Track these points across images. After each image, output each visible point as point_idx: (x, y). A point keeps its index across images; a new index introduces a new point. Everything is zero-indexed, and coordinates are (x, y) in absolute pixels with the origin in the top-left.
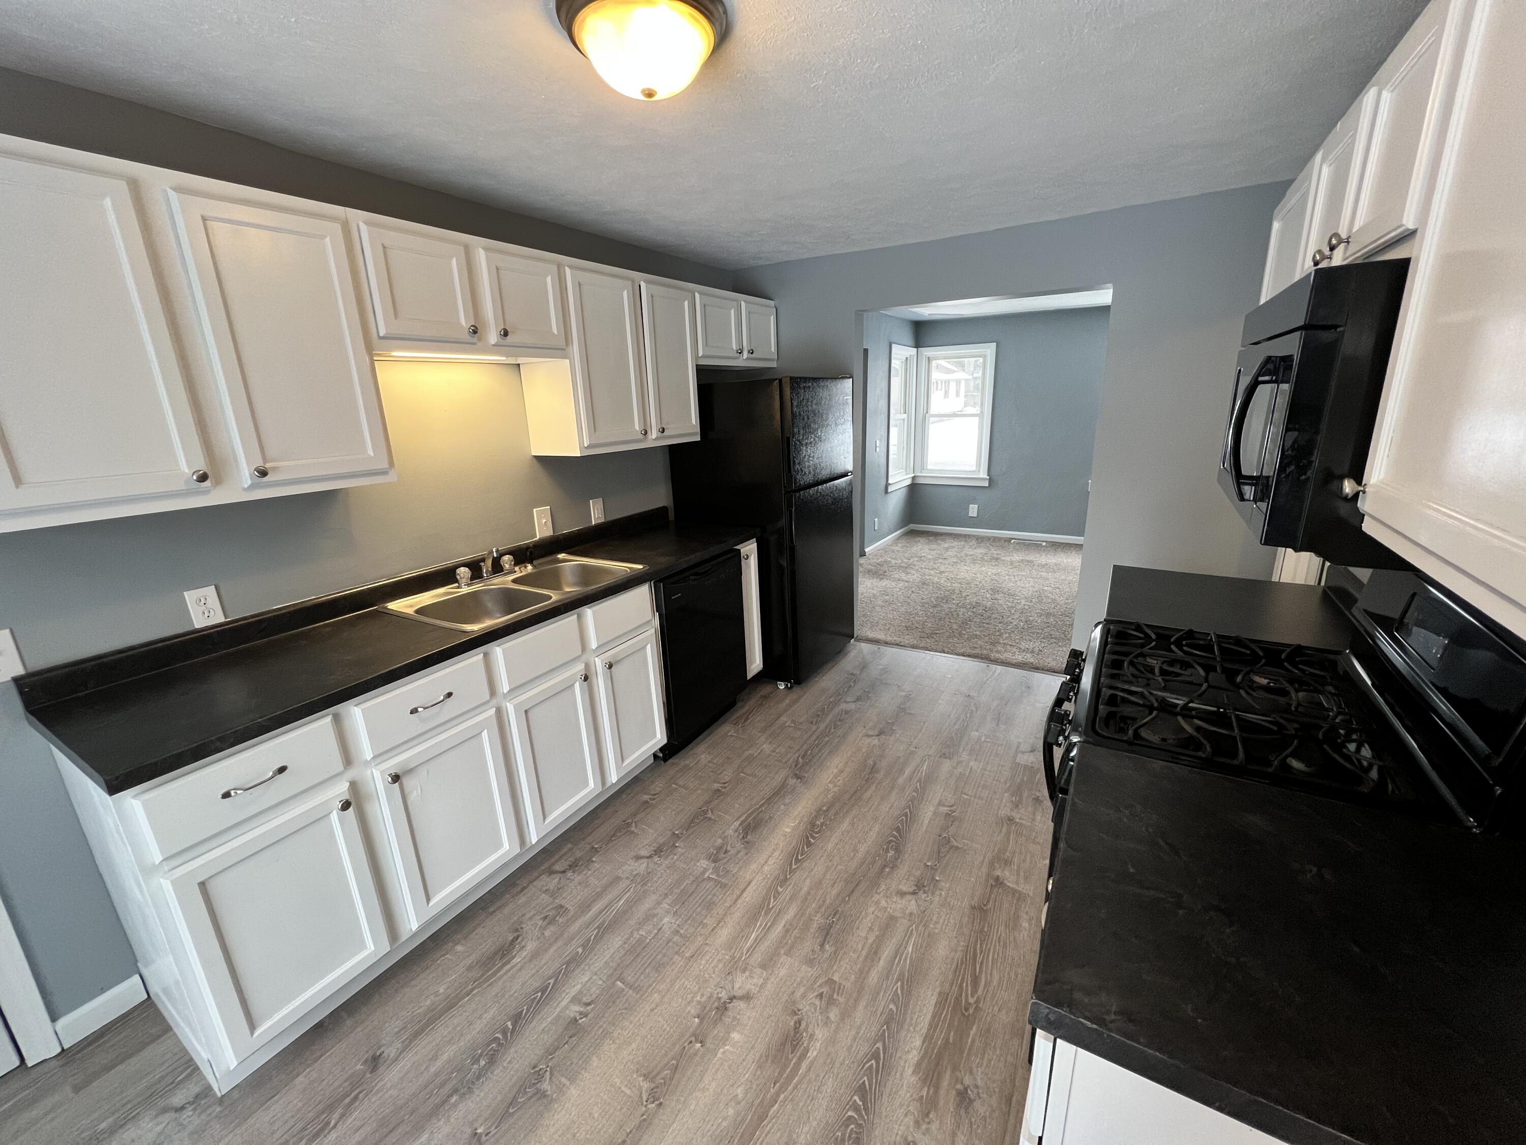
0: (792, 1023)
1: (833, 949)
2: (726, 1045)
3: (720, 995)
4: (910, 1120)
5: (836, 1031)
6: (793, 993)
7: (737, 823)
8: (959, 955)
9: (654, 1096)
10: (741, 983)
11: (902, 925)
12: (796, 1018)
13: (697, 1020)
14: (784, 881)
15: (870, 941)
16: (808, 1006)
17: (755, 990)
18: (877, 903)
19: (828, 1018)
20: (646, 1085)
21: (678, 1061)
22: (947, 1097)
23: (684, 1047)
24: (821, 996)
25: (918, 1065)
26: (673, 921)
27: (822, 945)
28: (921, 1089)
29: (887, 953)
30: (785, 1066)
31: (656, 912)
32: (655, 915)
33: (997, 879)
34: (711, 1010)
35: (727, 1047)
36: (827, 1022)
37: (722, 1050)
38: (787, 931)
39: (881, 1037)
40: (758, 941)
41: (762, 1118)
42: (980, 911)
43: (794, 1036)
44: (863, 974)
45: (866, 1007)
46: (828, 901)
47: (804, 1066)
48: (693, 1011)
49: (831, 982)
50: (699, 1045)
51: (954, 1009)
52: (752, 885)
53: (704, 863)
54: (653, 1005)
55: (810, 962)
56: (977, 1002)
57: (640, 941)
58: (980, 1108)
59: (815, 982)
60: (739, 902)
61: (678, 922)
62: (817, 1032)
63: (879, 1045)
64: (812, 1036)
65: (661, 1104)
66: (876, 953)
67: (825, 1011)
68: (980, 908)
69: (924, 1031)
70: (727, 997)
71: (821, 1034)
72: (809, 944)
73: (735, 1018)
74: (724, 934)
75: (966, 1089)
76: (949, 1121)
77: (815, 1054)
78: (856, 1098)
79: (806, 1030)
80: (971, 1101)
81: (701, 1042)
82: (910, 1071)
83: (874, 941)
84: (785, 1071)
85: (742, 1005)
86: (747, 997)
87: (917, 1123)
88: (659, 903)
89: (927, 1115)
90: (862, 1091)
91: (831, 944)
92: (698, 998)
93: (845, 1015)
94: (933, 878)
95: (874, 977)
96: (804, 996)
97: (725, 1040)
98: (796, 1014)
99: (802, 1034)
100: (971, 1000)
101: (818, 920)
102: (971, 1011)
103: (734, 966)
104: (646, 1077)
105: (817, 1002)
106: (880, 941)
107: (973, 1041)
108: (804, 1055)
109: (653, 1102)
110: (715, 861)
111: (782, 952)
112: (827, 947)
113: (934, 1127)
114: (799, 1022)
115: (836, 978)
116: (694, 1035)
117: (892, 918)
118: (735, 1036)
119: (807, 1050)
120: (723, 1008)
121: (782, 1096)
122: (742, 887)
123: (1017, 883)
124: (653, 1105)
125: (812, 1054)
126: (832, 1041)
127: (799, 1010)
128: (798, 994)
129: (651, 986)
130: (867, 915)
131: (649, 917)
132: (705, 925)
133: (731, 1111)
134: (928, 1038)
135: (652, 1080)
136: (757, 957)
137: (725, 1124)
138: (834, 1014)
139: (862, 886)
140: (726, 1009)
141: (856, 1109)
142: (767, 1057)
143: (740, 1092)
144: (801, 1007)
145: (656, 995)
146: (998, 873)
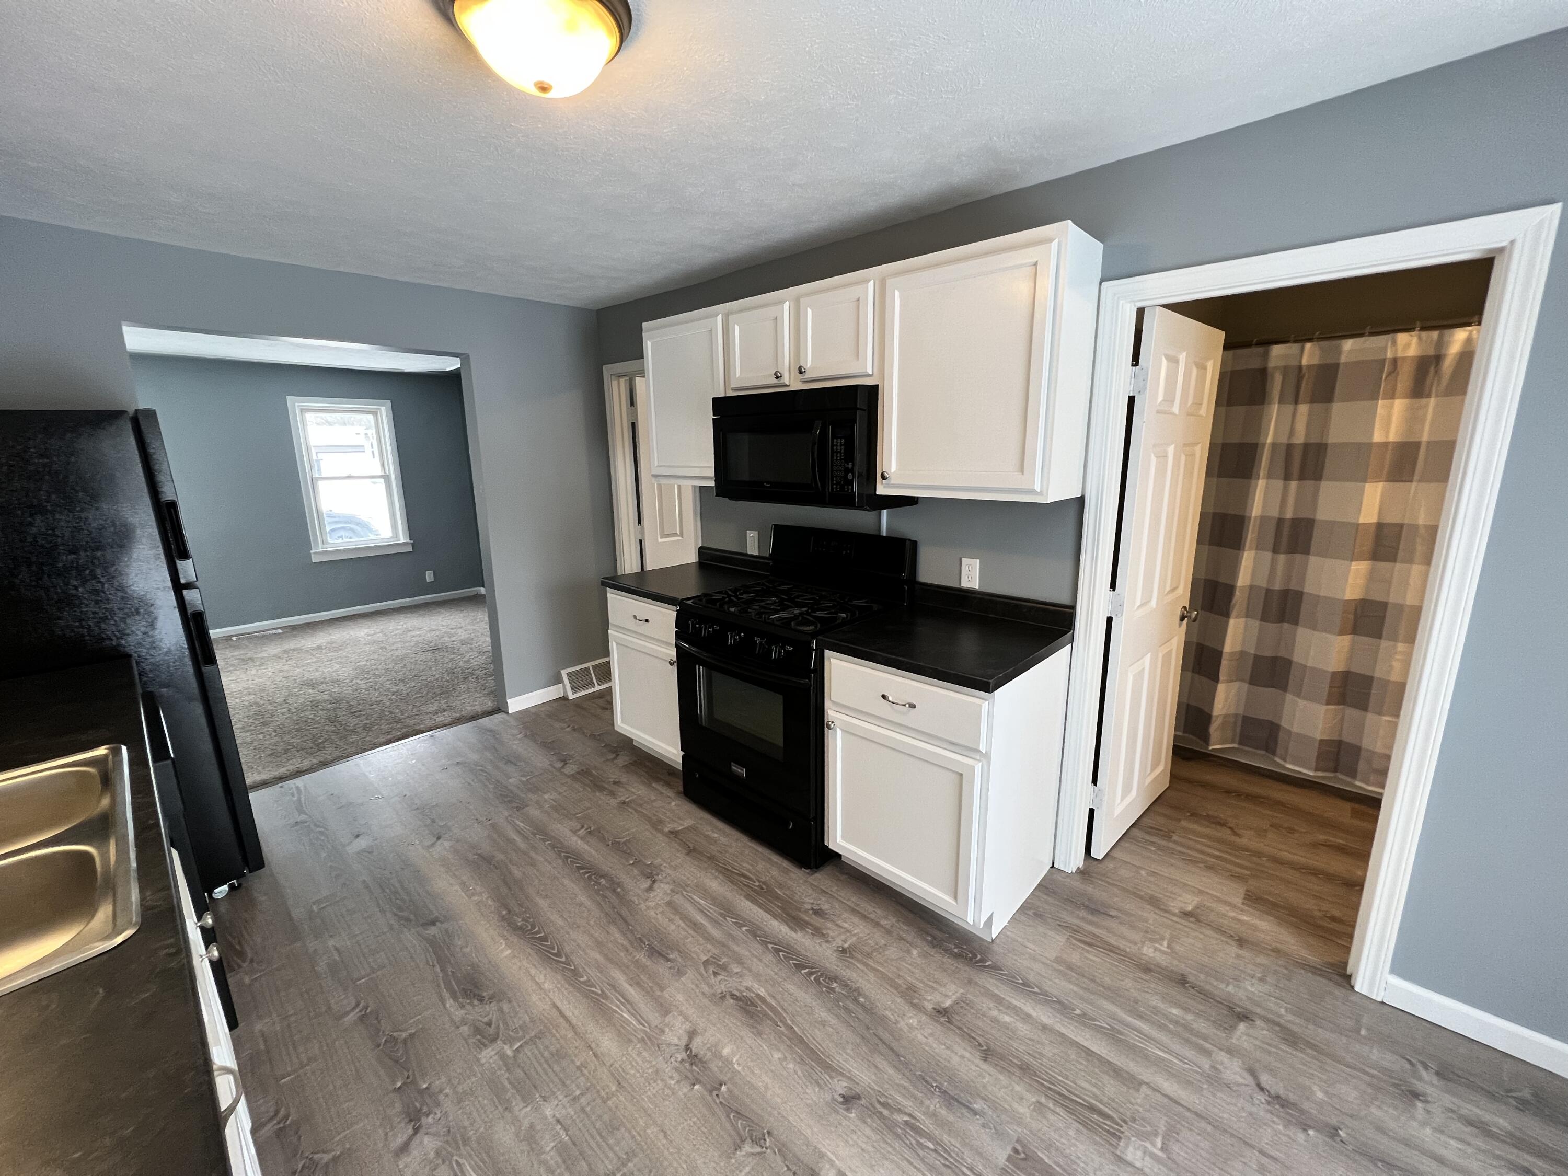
0: (732, 1001)
1: (677, 953)
2: (732, 1061)
3: (679, 1060)
4: (825, 945)
5: (750, 971)
6: (703, 994)
7: (450, 1003)
8: (721, 877)
9: (758, 1141)
10: (675, 1035)
11: (678, 899)
12: (728, 997)
13: (697, 1087)
14: (576, 973)
15: (683, 925)
16: (722, 984)
17: (687, 1026)
18: (648, 908)
19: (737, 973)
20: (747, 1148)
21: (733, 1110)
22: (817, 921)
23: (721, 1103)
24: (715, 974)
25: (791, 928)
26: (556, 1102)
27: (668, 960)
28: (807, 932)
29: (700, 918)
30: (766, 1015)
31: (526, 1124)
32: (532, 1126)
33: (671, 832)
34: (692, 1071)
35: (734, 1061)
36: (740, 975)
37: (736, 1066)
38: (638, 984)
39: (765, 943)
40: (635, 1013)
41: (801, 1041)
42: (692, 851)
43: (743, 1001)
44: (709, 938)
45: (738, 945)
46: (625, 943)
47: (769, 999)
48: (685, 1090)
49: (706, 963)
50: (723, 1088)
51: (760, 895)
52: (559, 1004)
53: (488, 1055)
54: (661, 1136)
55: (680, 973)
56: (759, 881)
57: (562, 1149)
58: (825, 907)
59: (701, 975)
60: (574, 1021)
61: (561, 1097)
62: (745, 984)
63: (770, 946)
64: (747, 988)
65: (769, 1133)
66: (695, 924)
67: (730, 974)
68: (690, 851)
69: (769, 916)
70: (684, 1053)
71: (748, 982)
72: (662, 969)
73: (708, 1049)
74: (607, 1043)
75: (812, 909)
76: (830, 925)
77: (762, 990)
78: (803, 972)
79: (741, 992)
80: (820, 909)
81: (721, 1085)
82: (793, 934)
83: (684, 922)
84: (769, 1015)
85: (697, 1042)
86: (692, 1034)
87: (827, 942)
88: (516, 1121)
89: (823, 935)
90: (800, 967)
91: (669, 952)
92: (673, 1082)
93: (740, 961)
94: (649, 865)
95: (715, 933)
96: (711, 986)
97: (727, 1062)
98: (725, 996)
99: (744, 996)
100: (757, 884)
101: (641, 957)
102: (764, 887)
103: (652, 1041)
104: (738, 1147)
105: (720, 977)
106: (685, 918)
107: (784, 894)
108: (763, 1000)
109: (765, 1140)
110: (494, 1040)
111: (659, 993)
112: (671, 956)
113: (831, 934)
114: (733, 996)
115: (705, 958)
116: (711, 1092)
117: (669, 904)
118: (726, 1051)
119: (758, 996)
120: (693, 1058)
121: (789, 1022)
122: (555, 1013)
123: (682, 825)
124: (768, 1140)
125: (762, 992)
126: (757, 977)
127: (722, 993)
128: (706, 988)
129: (633, 1137)
130: (657, 919)
131: (530, 1138)
132: (584, 1065)
133: (791, 1066)
134: (775, 916)
135: (743, 1141)
136: (654, 1018)
137: (799, 1073)
138: (736, 968)
139: (624, 912)
140: (696, 1056)
141: (811, 974)
142: (754, 1027)
143: (777, 1055)
144: (719, 991)
145: (649, 1131)
146: (666, 830)
